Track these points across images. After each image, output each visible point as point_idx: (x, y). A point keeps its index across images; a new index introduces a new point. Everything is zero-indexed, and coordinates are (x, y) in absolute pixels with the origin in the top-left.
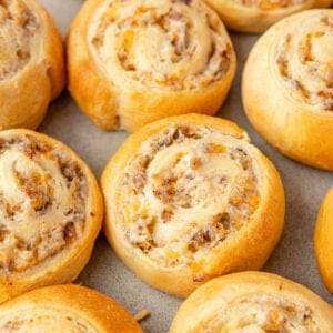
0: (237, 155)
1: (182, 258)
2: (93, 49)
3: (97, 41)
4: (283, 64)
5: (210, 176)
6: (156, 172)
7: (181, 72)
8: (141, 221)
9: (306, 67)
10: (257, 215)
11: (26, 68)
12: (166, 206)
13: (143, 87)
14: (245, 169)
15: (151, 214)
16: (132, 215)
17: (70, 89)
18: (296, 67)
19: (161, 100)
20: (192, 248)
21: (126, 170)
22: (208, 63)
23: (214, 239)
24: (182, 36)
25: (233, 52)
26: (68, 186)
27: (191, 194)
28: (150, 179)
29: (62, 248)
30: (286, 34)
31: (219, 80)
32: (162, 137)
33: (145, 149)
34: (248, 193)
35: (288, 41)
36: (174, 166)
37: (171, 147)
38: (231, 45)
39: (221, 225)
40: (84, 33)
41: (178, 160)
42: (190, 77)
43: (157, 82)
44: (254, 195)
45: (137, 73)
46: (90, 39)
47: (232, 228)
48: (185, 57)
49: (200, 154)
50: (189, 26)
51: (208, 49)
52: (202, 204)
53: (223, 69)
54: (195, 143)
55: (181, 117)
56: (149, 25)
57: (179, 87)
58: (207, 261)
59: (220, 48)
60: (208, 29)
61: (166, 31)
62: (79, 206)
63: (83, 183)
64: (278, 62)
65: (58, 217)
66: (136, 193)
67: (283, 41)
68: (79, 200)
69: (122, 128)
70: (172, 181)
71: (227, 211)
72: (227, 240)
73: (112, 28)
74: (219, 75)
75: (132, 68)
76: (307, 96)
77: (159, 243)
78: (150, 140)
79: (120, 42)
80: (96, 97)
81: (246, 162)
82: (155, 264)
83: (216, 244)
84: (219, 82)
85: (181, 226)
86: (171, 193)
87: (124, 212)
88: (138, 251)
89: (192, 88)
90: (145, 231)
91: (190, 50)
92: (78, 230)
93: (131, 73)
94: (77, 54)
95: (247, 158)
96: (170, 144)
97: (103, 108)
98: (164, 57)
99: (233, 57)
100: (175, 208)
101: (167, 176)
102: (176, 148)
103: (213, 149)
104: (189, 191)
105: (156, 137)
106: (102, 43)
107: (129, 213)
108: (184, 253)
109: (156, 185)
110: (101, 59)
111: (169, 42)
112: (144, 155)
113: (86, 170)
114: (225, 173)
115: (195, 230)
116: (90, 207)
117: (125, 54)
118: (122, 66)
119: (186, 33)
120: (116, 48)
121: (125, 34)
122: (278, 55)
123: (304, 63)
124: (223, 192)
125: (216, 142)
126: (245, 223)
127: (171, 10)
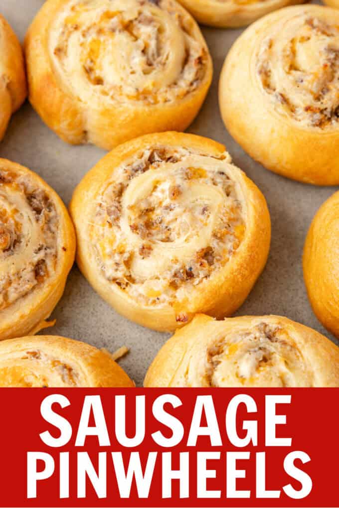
0: (219, 180)
1: (163, 297)
2: (55, 60)
3: (60, 51)
4: (266, 74)
5: (191, 206)
6: (132, 203)
7: (154, 85)
8: (117, 258)
9: (291, 78)
10: (243, 248)
12: (145, 242)
13: (112, 102)
14: (228, 195)
15: (129, 249)
16: (108, 250)
17: (32, 101)
18: (279, 77)
19: (132, 115)
20: (174, 285)
21: (99, 200)
22: (182, 71)
23: (198, 276)
24: (153, 44)
25: (209, 57)
26: (37, 220)
27: (171, 226)
28: (126, 211)
29: (33, 288)
30: (268, 38)
31: (194, 90)
32: (137, 162)
33: (119, 175)
34: (233, 221)
35: (270, 46)
36: (151, 195)
37: (147, 173)
38: (206, 49)
39: (205, 261)
40: (46, 41)
41: (155, 187)
42: (163, 89)
43: (128, 96)
44: (239, 224)
45: (106, 87)
46: (52, 50)
47: (216, 264)
48: (158, 68)
49: (179, 181)
50: (160, 31)
51: (182, 54)
52: (183, 238)
53: (198, 78)
54: (173, 167)
55: (156, 136)
56: (117, 32)
57: (152, 101)
58: (190, 300)
59: (195, 55)
60: (181, 32)
61: (136, 39)
62: (49, 241)
63: (52, 214)
64: (260, 72)
65: (27, 256)
66: (110, 225)
67: (264, 47)
68: (50, 234)
69: (90, 141)
70: (150, 210)
71: (211, 246)
72: (211, 278)
73: (76, 37)
74: (195, 85)
75: (99, 81)
76: (293, 111)
77: (137, 278)
78: (123, 166)
79: (86, 52)
80: (62, 113)
81: (229, 186)
82: (134, 302)
83: (201, 282)
84: (194, 93)
85: (161, 263)
86: (148, 225)
87: (98, 245)
88: (114, 287)
89: (166, 101)
90: (123, 267)
91: (162, 58)
92: (50, 268)
93: (98, 87)
94: (39, 67)
95: (230, 182)
96: (144, 170)
98: (135, 68)
99: (209, 62)
100: (154, 243)
101: (144, 206)
102: (152, 175)
103: (192, 174)
104: (169, 223)
105: (129, 161)
106: (65, 53)
107: (104, 249)
108: (166, 292)
109: (133, 217)
110: (65, 71)
111: (139, 52)
112: (118, 182)
113: (55, 198)
114: (207, 202)
115: (177, 267)
116: (62, 240)
117: (91, 65)
118: (89, 78)
119: (158, 39)
120: (81, 60)
121: (91, 43)
122: (260, 64)
123: (288, 73)
124: (206, 225)
125: (196, 165)
126: (231, 258)
127: (140, 13)
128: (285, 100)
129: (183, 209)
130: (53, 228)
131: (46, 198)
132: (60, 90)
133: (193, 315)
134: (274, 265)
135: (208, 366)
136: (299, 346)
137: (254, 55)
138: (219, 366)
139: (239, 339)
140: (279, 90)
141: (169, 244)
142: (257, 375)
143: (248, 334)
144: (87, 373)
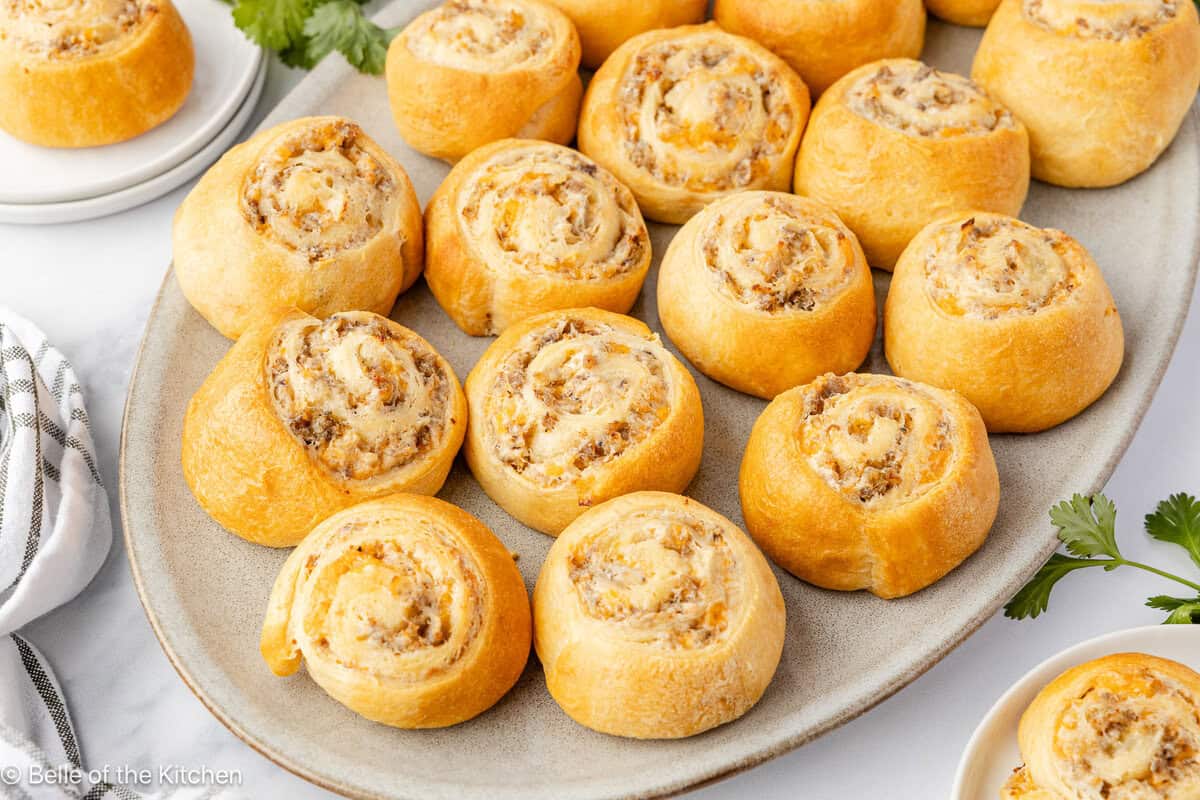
0: (644, 357)
1: (566, 475)
2: (463, 222)
3: (469, 212)
4: (712, 253)
5: (607, 377)
6: (541, 370)
7: (578, 256)
8: (515, 429)
9: (740, 256)
10: (665, 427)
11: (377, 238)
12: (551, 411)
13: (525, 272)
14: (653, 374)
15: (529, 421)
16: (505, 421)
18: (728, 256)
19: (549, 289)
20: (579, 464)
21: (500, 368)
22: (613, 250)
23: (609, 453)
24: (581, 212)
25: (648, 237)
26: (425, 383)
27: (583, 398)
28: (531, 378)
29: (413, 457)
30: (718, 216)
31: (626, 271)
32: (548, 331)
33: (527, 344)
34: (655, 402)
36: (561, 367)
37: (560, 342)
38: (645, 229)
39: (619, 436)
40: (454, 202)
41: (568, 359)
42: (588, 264)
43: (546, 267)
44: (662, 406)
45: (520, 255)
46: (460, 211)
47: (632, 440)
48: (584, 238)
49: (596, 352)
50: (591, 201)
51: (615, 231)
52: (595, 411)
53: (634, 257)
54: (591, 340)
55: (574, 310)
56: (540, 196)
57: (574, 275)
58: (598, 479)
59: (631, 232)
60: (617, 207)
61: (562, 204)
62: (437, 409)
63: (443, 383)
64: (705, 249)
65: (411, 417)
66: (511, 396)
67: (713, 223)
68: (438, 402)
69: (494, 330)
70: (559, 383)
71: (627, 420)
72: (624, 454)
73: (492, 195)
74: (627, 265)
75: (512, 249)
76: (740, 292)
77: (537, 459)
78: (533, 334)
79: (501, 213)
80: (464, 283)
81: (656, 367)
82: (530, 485)
83: (611, 459)
84: (626, 274)
85: (567, 435)
86: (558, 397)
87: (495, 420)
88: (509, 470)
89: (591, 278)
90: (521, 441)
91: (591, 230)
92: (435, 439)
93: (511, 255)
94: (441, 230)
95: (657, 362)
96: (561, 338)
97: (472, 299)
98: (557, 236)
99: (647, 246)
100: (561, 414)
101: (553, 377)
102: (566, 344)
103: (613, 349)
104: (581, 393)
105: (542, 329)
106: (476, 216)
107: (500, 419)
108: (569, 469)
109: (538, 385)
110: (473, 235)
111: (564, 218)
112: (524, 351)
113: (447, 368)
114: (627, 376)
115: (584, 442)
116: (451, 412)
117: (506, 230)
118: (501, 245)
119: (587, 209)
120: (494, 222)
121: (507, 204)
122: (706, 242)
123: (738, 252)
124: (623, 398)
125: (619, 342)
126: (649, 435)
127: (568, 178)
128: (731, 279)
129: (598, 379)
130: (443, 398)
131: (436, 366)
132: (465, 253)
133: (599, 499)
137: (700, 234)
140: (725, 267)
141: (578, 417)
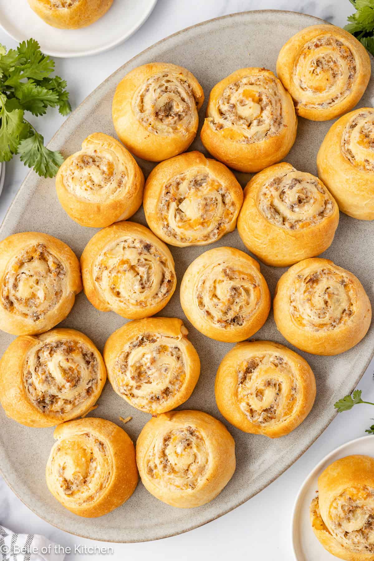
0: (174, 352)
2: (96, 283)
3: (98, 279)
5: (160, 368)
7: (145, 298)
8: (125, 387)
9: (213, 302)
13: (125, 306)
14: (178, 360)
19: (134, 312)
20: (151, 403)
21: (117, 359)
22: (160, 288)
23: (161, 400)
24: (145, 276)
26: (88, 368)
27: (150, 376)
28: (129, 368)
31: (166, 297)
32: (135, 342)
33: (126, 348)
34: (181, 372)
35: (204, 283)
36: (142, 359)
37: (140, 348)
38: (174, 273)
39: (165, 394)
40: (91, 272)
41: (143, 356)
42: (150, 299)
43: (132, 304)
44: (183, 374)
45: (122, 298)
46: (95, 279)
47: (170, 396)
48: (148, 288)
49: (155, 355)
50: (149, 269)
51: (161, 278)
52: (156, 383)
53: (168, 291)
54: (153, 346)
56: (127, 271)
57: (144, 306)
58: (158, 409)
60: (161, 266)
62: (94, 377)
63: (95, 363)
64: (198, 298)
66: (122, 373)
67: (201, 283)
68: (94, 374)
70: (140, 367)
71: (168, 387)
72: (167, 402)
73: (106, 273)
74: (166, 295)
76: (212, 319)
77: (135, 396)
78: (129, 343)
79: (112, 281)
81: (179, 355)
83: (163, 403)
84: (165, 299)
85: (145, 392)
86: (140, 374)
89: (151, 305)
91: (150, 283)
92: (94, 389)
93: (118, 298)
94: (89, 286)
95: (180, 353)
96: (140, 346)
98: (136, 291)
99: (175, 281)
100: (142, 384)
101: (138, 365)
102: (142, 349)
103: (162, 349)
105: (132, 341)
106: (101, 280)
108: (147, 405)
109: (132, 371)
110: (101, 289)
111: (138, 282)
112: (126, 351)
113: (96, 353)
114: (168, 366)
115: (153, 395)
116: (100, 375)
117: (114, 287)
118: (113, 292)
119: (148, 273)
120: (109, 285)
121: (113, 277)
122: (198, 293)
123: (211, 299)
124: (166, 377)
125: (164, 344)
126: (177, 393)
127: (139, 260)
128: (208, 313)
129: (156, 370)
130: (96, 370)
131: (92, 354)
132: (99, 299)
133: (160, 414)
134: (203, 378)
135: (163, 447)
136: (205, 439)
137: (195, 288)
138: (168, 447)
139: (178, 433)
140: (206, 308)
141: (149, 385)
142: (184, 453)
143: (182, 431)
144: (110, 447)
